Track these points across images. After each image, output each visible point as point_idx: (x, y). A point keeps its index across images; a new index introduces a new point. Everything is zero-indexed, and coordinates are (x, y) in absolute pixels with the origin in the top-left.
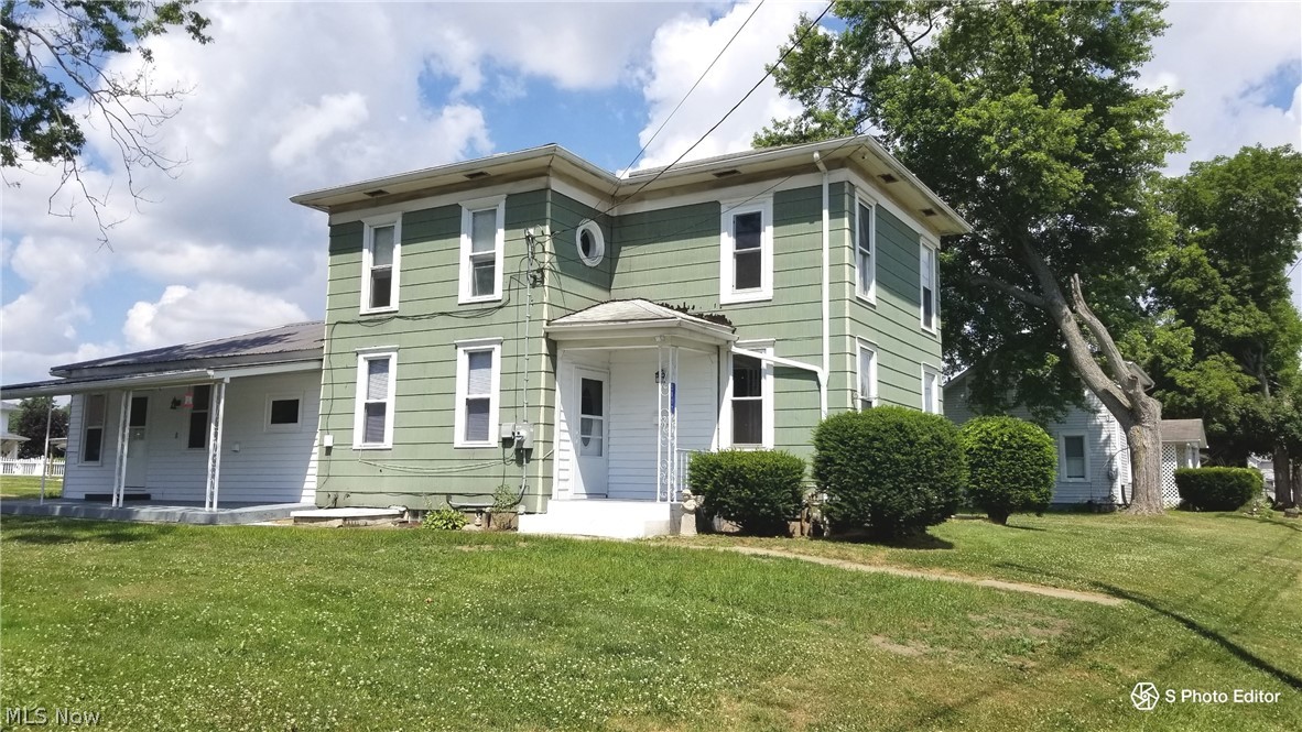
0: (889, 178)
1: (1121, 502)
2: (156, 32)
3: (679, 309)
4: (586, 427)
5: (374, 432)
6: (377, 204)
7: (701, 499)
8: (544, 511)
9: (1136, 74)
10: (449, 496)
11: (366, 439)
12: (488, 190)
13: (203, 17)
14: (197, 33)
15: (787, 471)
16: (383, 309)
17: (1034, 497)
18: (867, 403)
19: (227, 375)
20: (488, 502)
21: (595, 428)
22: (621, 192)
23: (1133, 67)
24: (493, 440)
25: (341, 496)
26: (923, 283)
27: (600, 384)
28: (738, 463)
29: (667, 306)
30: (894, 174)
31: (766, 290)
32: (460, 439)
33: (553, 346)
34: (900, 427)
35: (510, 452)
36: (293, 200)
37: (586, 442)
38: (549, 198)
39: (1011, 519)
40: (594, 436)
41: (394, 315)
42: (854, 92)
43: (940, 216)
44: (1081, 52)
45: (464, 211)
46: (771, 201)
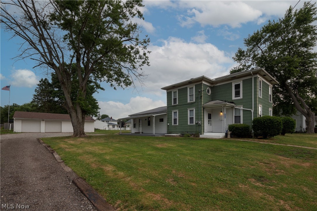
0: (265, 75)
1: (303, 131)
2: (142, 65)
3: (224, 101)
4: (209, 121)
5: (175, 123)
6: (174, 88)
7: (231, 132)
8: (203, 134)
9: (313, 49)
10: (188, 132)
11: (174, 124)
12: (192, 84)
13: (149, 62)
14: (148, 65)
15: (247, 127)
16: (176, 104)
17: (291, 131)
18: (260, 116)
19: (155, 115)
20: (194, 133)
21: (210, 121)
22: (214, 82)
23: (312, 47)
24: (194, 124)
25: (171, 132)
26: (270, 94)
27: (211, 114)
28: (237, 126)
29: (222, 101)
30: (266, 75)
31: (241, 97)
32: (189, 124)
33: (204, 108)
34: (270, 119)
35: (197, 125)
36: (161, 89)
37: (209, 123)
38: (202, 85)
39: (286, 135)
40: (210, 122)
41: (177, 105)
42: (250, 60)
43: (273, 81)
44: (299, 46)
45: (188, 88)
46: (242, 82)
